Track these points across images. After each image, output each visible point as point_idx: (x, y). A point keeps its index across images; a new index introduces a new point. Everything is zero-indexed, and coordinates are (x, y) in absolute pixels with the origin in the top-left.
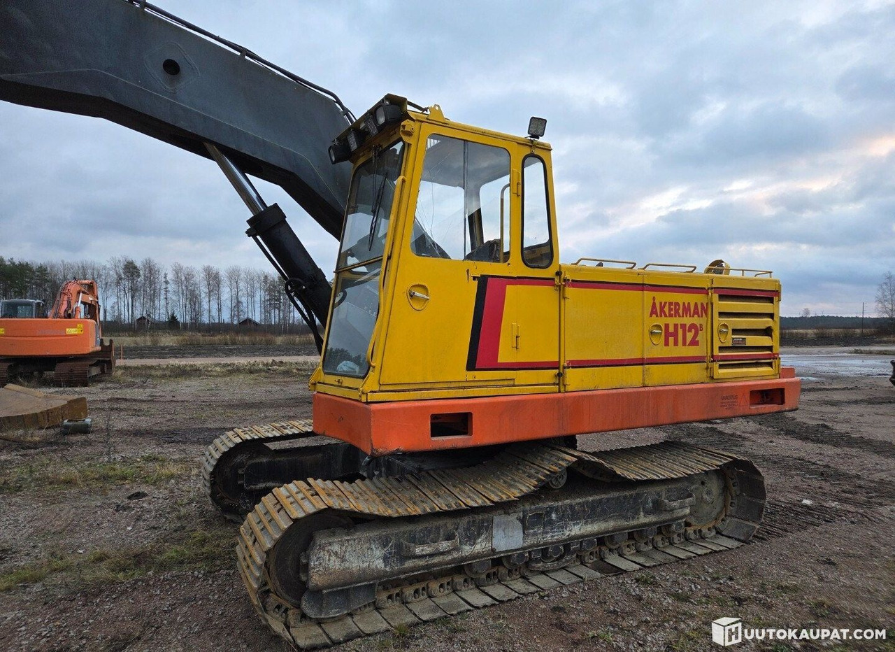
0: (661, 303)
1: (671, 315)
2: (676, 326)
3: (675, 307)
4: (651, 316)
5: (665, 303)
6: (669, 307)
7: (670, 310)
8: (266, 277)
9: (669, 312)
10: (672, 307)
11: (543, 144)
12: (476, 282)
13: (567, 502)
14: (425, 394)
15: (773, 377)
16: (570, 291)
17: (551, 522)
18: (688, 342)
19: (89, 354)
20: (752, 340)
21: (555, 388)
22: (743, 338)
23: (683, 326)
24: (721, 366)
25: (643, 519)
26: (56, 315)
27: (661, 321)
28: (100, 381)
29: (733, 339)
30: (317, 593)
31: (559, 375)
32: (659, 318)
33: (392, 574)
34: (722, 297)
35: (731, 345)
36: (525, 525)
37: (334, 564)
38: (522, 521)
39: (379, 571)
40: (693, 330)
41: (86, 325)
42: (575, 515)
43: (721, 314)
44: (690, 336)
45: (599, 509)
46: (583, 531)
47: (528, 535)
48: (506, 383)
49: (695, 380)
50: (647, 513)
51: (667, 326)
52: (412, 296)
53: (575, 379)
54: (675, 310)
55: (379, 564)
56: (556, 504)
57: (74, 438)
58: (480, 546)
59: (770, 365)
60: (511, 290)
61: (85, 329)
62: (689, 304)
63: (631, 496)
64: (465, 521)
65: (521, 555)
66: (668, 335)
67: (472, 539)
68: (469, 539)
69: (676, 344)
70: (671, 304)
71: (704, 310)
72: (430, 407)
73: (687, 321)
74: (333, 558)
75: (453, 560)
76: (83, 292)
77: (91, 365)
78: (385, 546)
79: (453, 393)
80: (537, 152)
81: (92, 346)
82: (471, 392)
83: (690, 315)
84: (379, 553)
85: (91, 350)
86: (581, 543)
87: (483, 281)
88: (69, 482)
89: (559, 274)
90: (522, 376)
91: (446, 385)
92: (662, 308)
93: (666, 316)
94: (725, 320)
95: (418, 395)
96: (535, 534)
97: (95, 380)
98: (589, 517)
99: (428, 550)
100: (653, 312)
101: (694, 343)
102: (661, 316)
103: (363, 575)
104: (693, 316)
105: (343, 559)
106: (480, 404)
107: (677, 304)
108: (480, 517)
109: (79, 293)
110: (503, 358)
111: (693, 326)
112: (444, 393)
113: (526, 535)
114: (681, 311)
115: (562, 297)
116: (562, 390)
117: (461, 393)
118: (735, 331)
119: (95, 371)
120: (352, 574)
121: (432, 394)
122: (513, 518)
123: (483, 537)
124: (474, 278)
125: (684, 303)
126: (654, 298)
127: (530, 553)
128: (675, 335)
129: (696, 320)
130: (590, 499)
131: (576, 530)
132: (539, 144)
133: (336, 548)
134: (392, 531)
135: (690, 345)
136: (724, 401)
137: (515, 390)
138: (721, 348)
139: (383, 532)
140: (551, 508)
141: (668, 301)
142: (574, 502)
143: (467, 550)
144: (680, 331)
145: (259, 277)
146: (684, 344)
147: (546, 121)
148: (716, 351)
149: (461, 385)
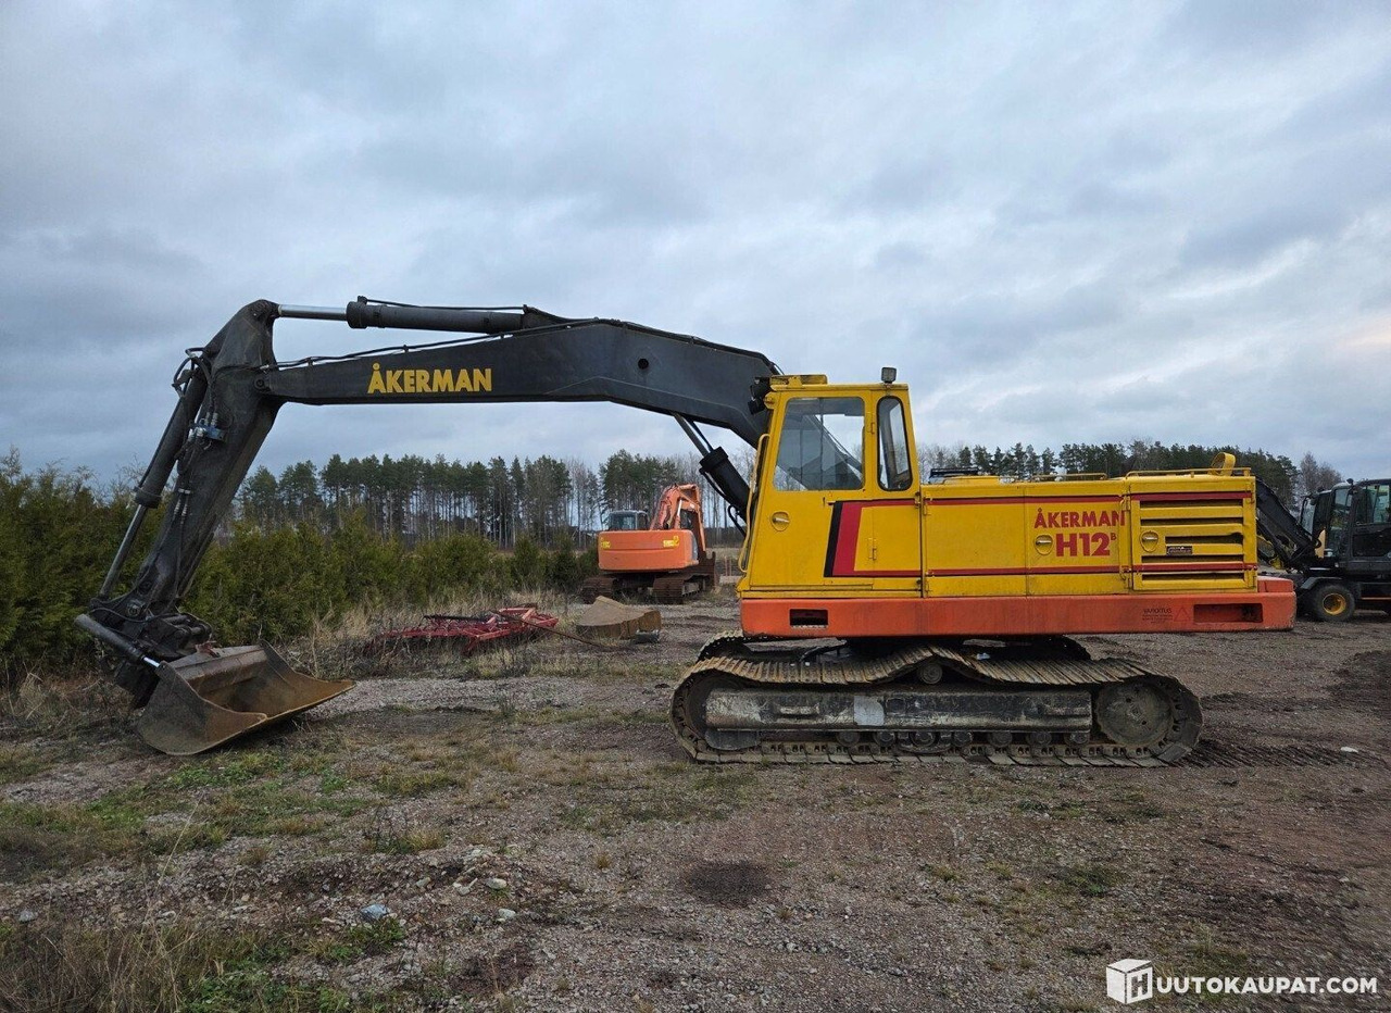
0: (1050, 514)
1: (1064, 525)
2: (1073, 536)
3: (1071, 517)
4: (1036, 527)
5: (1057, 514)
6: (1063, 517)
7: (1064, 520)
8: (941, 455)
9: (1063, 523)
10: (1068, 517)
11: (900, 386)
12: (832, 507)
13: (934, 694)
14: (788, 594)
15: (1245, 591)
16: (931, 510)
17: (914, 709)
18: (1091, 553)
19: (685, 568)
20: (1199, 549)
21: (919, 594)
22: (1185, 547)
23: (1085, 537)
24: (1145, 577)
25: (1023, 721)
26: (656, 527)
27: (1052, 532)
28: (696, 599)
29: (1169, 547)
30: (714, 728)
31: (920, 582)
32: (1048, 528)
33: (767, 726)
34: (1144, 504)
35: (1164, 554)
36: (888, 708)
37: (723, 710)
38: (883, 704)
39: (756, 722)
40: (1100, 540)
41: (681, 536)
42: (941, 708)
43: (1144, 522)
44: (1094, 546)
45: (969, 705)
46: (949, 723)
47: (890, 717)
48: (864, 588)
49: (1104, 590)
50: (1030, 716)
51: (1060, 537)
52: (775, 521)
53: (938, 587)
54: (1071, 519)
55: (757, 717)
56: (920, 695)
57: (641, 646)
58: (842, 718)
59: (1241, 576)
60: (866, 512)
61: (681, 541)
62: (1093, 513)
63: (1009, 698)
64: (828, 696)
65: (886, 735)
66: (1062, 545)
67: (836, 712)
68: (833, 711)
69: (1073, 554)
70: (1064, 514)
71: (1118, 518)
72: (788, 604)
73: (1091, 530)
74: (722, 706)
75: (818, 726)
76: (684, 499)
77: (688, 581)
78: (761, 705)
79: (812, 594)
80: (893, 394)
81: (689, 559)
82: (829, 594)
83: (1095, 524)
84: (756, 708)
85: (687, 564)
86: (953, 733)
87: (838, 507)
88: (621, 674)
89: (918, 494)
90: (880, 582)
91: (805, 588)
92: (1052, 519)
93: (1057, 526)
94: (1151, 528)
95: (782, 594)
96: (897, 717)
97: (692, 597)
98: (957, 710)
99: (791, 711)
100: (1039, 523)
101: (1101, 553)
102: (1050, 526)
103: (744, 724)
104: (1100, 525)
105: (729, 709)
106: (836, 604)
107: (1074, 514)
108: (841, 695)
109: (678, 500)
110: (857, 568)
111: (1100, 536)
112: (804, 594)
113: (887, 716)
114: (1080, 521)
115: (922, 515)
116: (924, 595)
117: (818, 594)
118: (1169, 539)
119: (693, 588)
120: (736, 720)
121: (794, 594)
122: (874, 700)
123: (846, 711)
124: (830, 504)
125: (1085, 513)
126: (1040, 510)
127: (896, 733)
128: (1072, 545)
129: (1105, 529)
130: (959, 694)
131: (942, 720)
132: (896, 386)
133: (724, 700)
134: (768, 694)
135: (1094, 555)
136: (1149, 614)
137: (874, 594)
138: (1144, 558)
139: (760, 694)
140: (914, 698)
141: (1060, 512)
142: (939, 695)
143: (830, 719)
144: (1080, 541)
145: (931, 455)
146: (1086, 554)
147: (895, 370)
148: (1137, 561)
149: (819, 588)
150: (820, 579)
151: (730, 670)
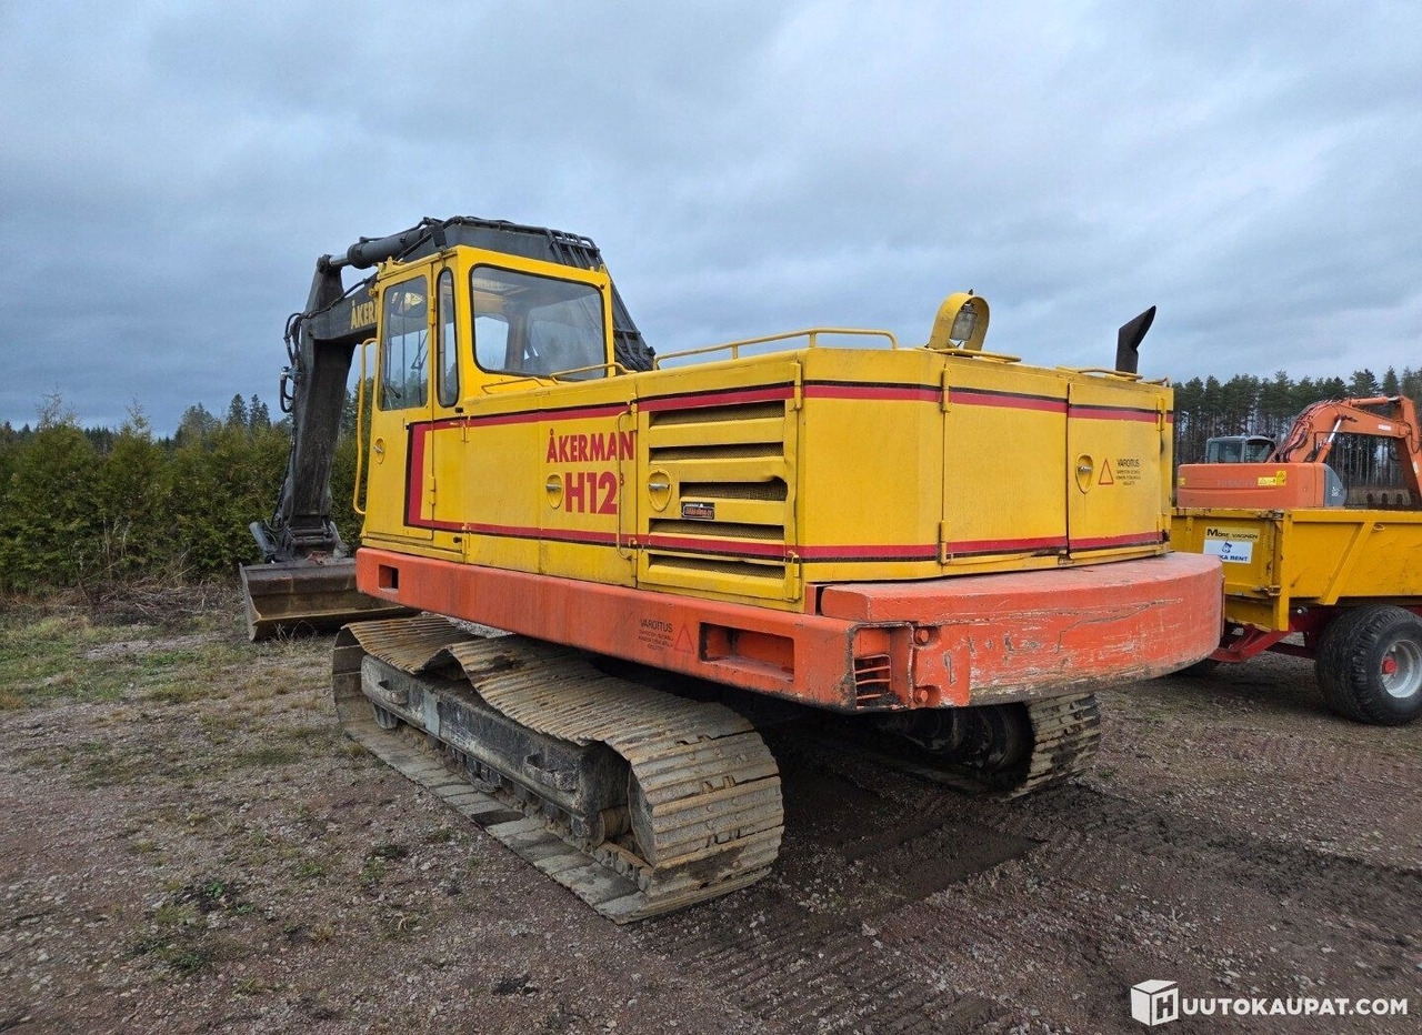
0: (561, 438)
1: (574, 459)
2: (581, 476)
3: (580, 444)
4: (548, 461)
5: (567, 438)
6: (572, 444)
7: (573, 449)
9: (572, 453)
10: (576, 443)
12: (406, 432)
15: (785, 606)
16: (470, 432)
17: (457, 723)
18: (598, 507)
20: (728, 508)
22: (705, 504)
23: (592, 477)
24: (654, 559)
27: (561, 468)
29: (683, 504)
31: (460, 541)
32: (559, 463)
34: (657, 417)
35: (678, 516)
38: (439, 706)
40: (607, 485)
42: (472, 727)
43: (656, 452)
44: (602, 495)
46: (477, 751)
49: (611, 578)
51: (569, 477)
53: (473, 549)
54: (580, 448)
56: (461, 703)
59: (778, 572)
60: (428, 438)
62: (601, 435)
66: (571, 492)
69: (581, 509)
70: (574, 438)
71: (626, 444)
72: (380, 557)
73: (598, 467)
79: (394, 546)
80: (447, 264)
82: (407, 549)
83: (603, 455)
87: (411, 432)
91: (395, 538)
92: (563, 446)
93: (567, 460)
94: (661, 464)
95: (384, 545)
96: (447, 728)
100: (551, 455)
101: (609, 508)
102: (561, 460)
104: (608, 459)
106: (403, 562)
107: (583, 438)
110: (423, 515)
111: (608, 477)
113: (442, 725)
114: (588, 451)
115: (461, 440)
117: (402, 548)
118: (686, 488)
121: (390, 546)
124: (406, 427)
125: (593, 436)
126: (551, 432)
128: (580, 492)
129: (611, 466)
131: (473, 745)
135: (602, 511)
136: (645, 629)
138: (655, 523)
140: (457, 706)
141: (570, 434)
144: (587, 486)
146: (593, 510)
148: (644, 529)
149: (400, 539)
150: (398, 528)
151: (354, 632)
